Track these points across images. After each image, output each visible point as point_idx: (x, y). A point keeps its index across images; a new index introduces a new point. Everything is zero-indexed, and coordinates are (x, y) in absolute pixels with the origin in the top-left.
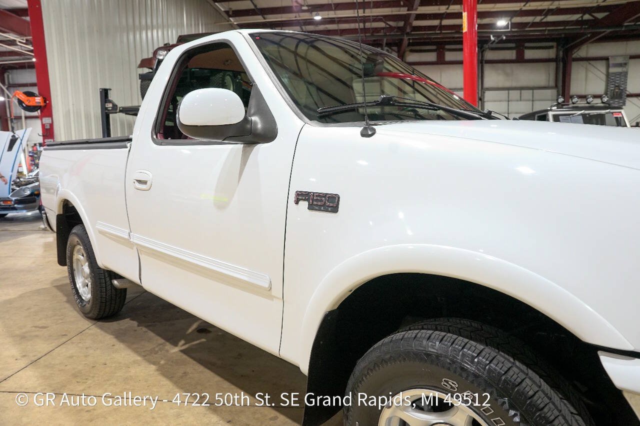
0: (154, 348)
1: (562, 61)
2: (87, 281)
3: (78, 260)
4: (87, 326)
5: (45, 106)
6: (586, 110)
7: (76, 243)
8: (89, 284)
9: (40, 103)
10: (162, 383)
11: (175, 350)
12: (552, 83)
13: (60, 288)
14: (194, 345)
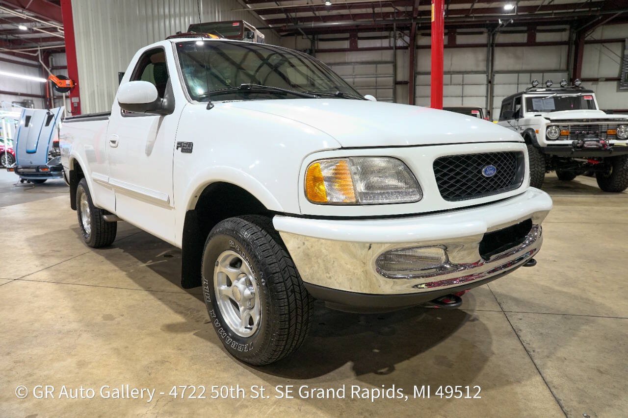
0: (129, 264)
1: (574, 44)
3: (84, 204)
5: (74, 88)
6: (558, 93)
7: (81, 191)
9: (69, 85)
11: (144, 265)
12: (563, 66)
14: (158, 263)
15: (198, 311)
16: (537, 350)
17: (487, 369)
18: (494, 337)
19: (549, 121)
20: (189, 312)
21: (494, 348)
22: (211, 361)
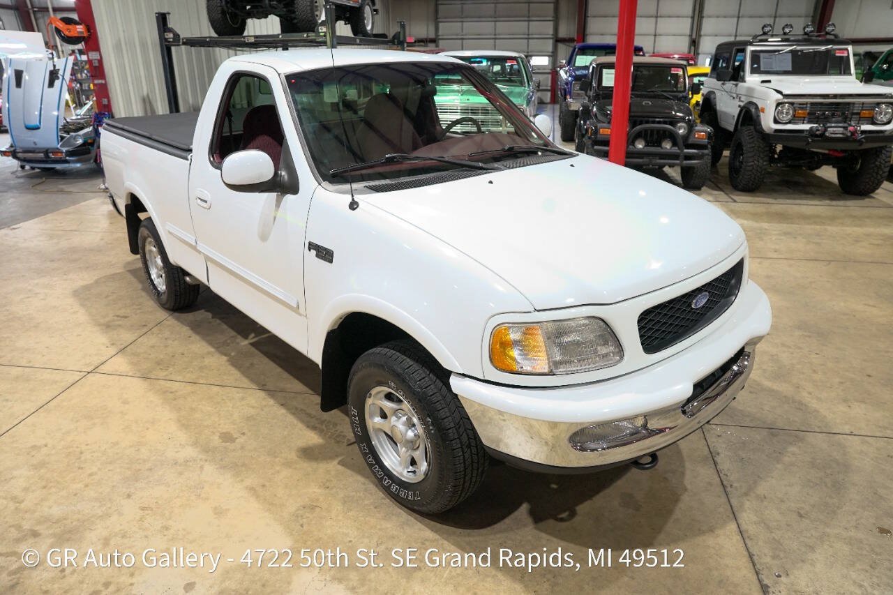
0: (226, 340)
2: (161, 273)
3: (150, 251)
4: (165, 317)
5: (90, 37)
6: (799, 45)
7: (147, 236)
8: (164, 275)
9: (83, 32)
10: (232, 372)
11: (246, 342)
13: (133, 272)
14: (263, 338)
15: (335, 425)
16: (735, 485)
17: (677, 514)
18: (688, 465)
19: (780, 97)
20: (324, 427)
21: (687, 482)
22: (367, 504)
